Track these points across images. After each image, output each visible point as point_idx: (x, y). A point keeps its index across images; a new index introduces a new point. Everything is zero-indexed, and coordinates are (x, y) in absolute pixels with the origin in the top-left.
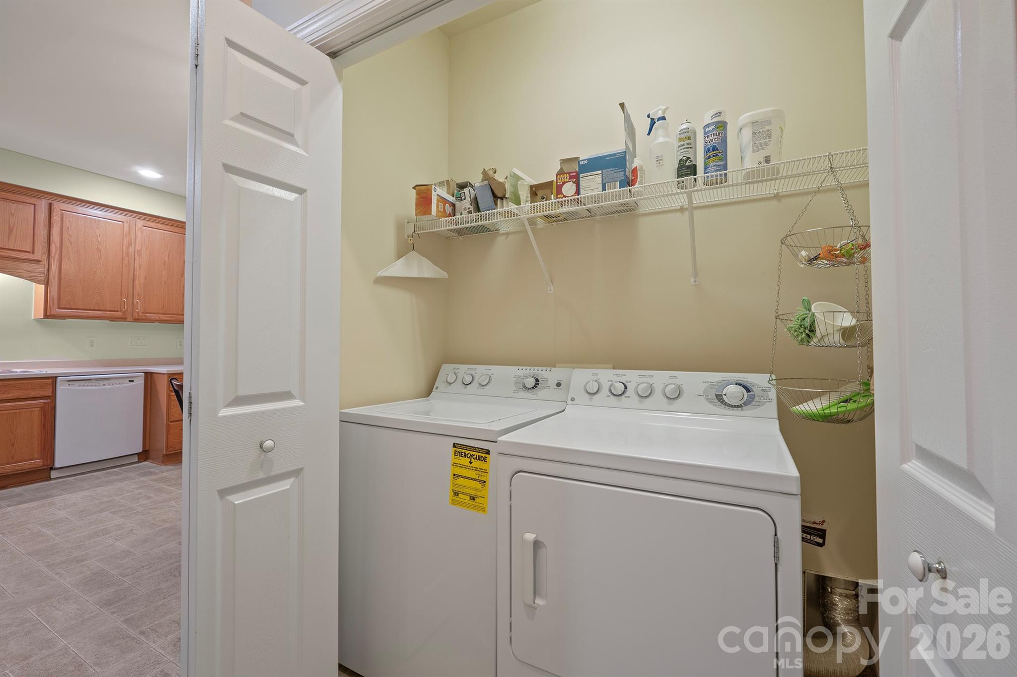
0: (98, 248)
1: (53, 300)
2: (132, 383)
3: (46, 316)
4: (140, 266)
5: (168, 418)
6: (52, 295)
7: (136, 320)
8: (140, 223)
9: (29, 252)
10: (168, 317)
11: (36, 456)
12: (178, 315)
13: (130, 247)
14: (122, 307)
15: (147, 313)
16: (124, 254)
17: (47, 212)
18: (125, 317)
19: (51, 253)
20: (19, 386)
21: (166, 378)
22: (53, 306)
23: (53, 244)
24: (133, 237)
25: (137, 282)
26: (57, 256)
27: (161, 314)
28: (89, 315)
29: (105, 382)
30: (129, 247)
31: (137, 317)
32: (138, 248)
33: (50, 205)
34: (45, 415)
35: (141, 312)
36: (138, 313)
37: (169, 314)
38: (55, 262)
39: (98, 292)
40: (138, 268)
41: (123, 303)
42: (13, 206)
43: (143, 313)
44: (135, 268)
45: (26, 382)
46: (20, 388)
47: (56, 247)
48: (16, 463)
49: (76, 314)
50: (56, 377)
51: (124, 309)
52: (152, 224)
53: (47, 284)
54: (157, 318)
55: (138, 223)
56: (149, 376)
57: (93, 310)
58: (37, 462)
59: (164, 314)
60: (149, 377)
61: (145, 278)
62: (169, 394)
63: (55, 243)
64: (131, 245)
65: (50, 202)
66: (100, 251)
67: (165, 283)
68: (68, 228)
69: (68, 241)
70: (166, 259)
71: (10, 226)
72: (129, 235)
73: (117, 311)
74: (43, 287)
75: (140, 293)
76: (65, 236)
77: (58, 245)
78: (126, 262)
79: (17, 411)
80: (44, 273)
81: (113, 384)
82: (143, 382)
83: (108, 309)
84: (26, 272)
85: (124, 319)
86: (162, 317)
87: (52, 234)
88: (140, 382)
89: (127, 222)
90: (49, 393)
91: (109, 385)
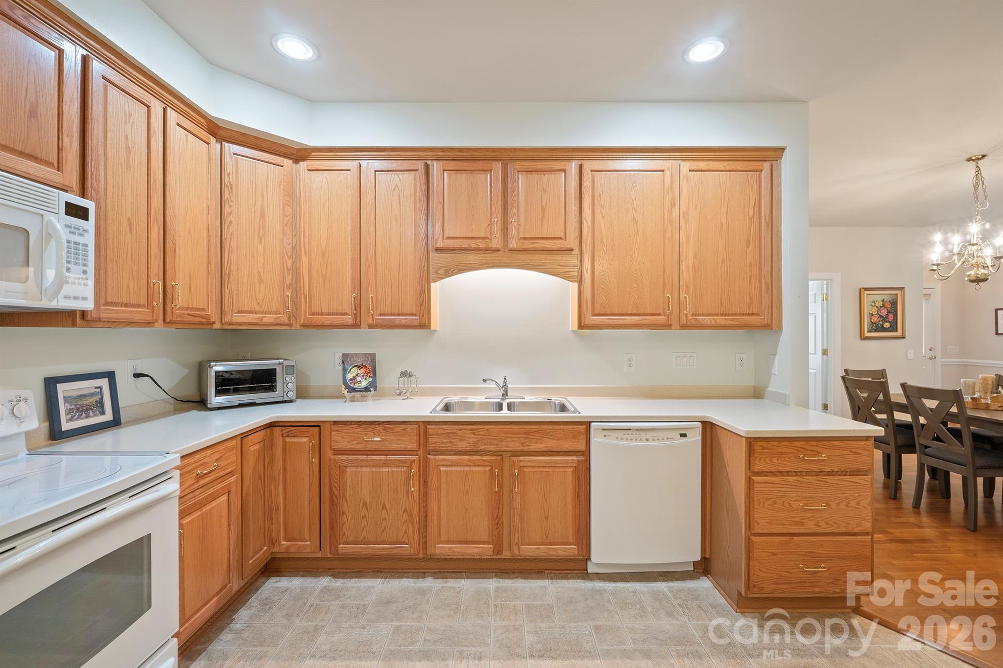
0: (634, 218)
1: (587, 301)
2: (684, 440)
3: (580, 327)
4: (688, 237)
5: (749, 527)
6: (585, 297)
7: (683, 327)
8: (686, 166)
9: (561, 238)
10: (730, 320)
11: (571, 540)
12: (743, 315)
13: (674, 209)
14: (666, 308)
15: (702, 315)
16: (666, 222)
17: (577, 178)
18: (670, 323)
19: (583, 237)
20: (551, 433)
21: (744, 444)
22: (587, 312)
23: (585, 222)
24: (677, 194)
25: (683, 266)
26: (589, 238)
27: (717, 315)
28: (626, 322)
29: (650, 435)
30: (672, 209)
31: (685, 323)
32: (684, 208)
33: (581, 166)
34: (578, 479)
35: (691, 314)
36: (686, 316)
37: (730, 315)
38: (588, 248)
39: (635, 286)
40: (685, 242)
41: (666, 300)
42: (545, 178)
43: (693, 315)
44: (681, 241)
45: (558, 427)
46: (552, 435)
47: (588, 226)
49: (612, 322)
50: (590, 422)
51: (669, 310)
52: (702, 165)
53: (580, 282)
54: (713, 323)
55: (684, 167)
56: (709, 428)
57: (631, 315)
58: (572, 550)
59: (722, 315)
60: (708, 430)
61: (695, 257)
62: (750, 478)
63: (587, 222)
64: (675, 205)
65: (580, 162)
66: (637, 222)
67: (723, 262)
68: (600, 196)
69: (601, 215)
70: (724, 221)
71: (542, 206)
72: (672, 190)
73: (659, 315)
74: (576, 285)
75: (688, 282)
76: (597, 207)
77: (590, 224)
78: (668, 234)
79: (550, 470)
80: (577, 266)
81: (658, 439)
82: (700, 437)
83: (649, 311)
84: (559, 267)
85: (668, 326)
86: (720, 320)
87: (584, 209)
88: (696, 437)
89: (669, 170)
90: (582, 447)
91: (653, 440)
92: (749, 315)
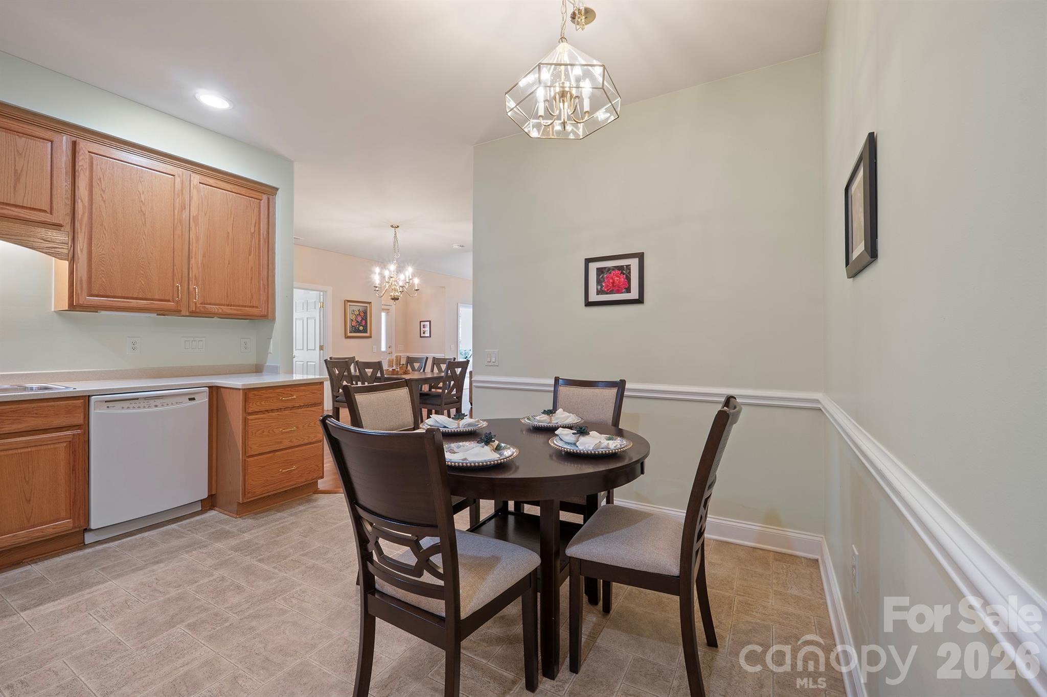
0: (141, 210)
1: (81, 280)
2: (193, 403)
3: (72, 307)
4: (197, 238)
5: (245, 452)
6: (79, 276)
7: (194, 314)
8: (196, 178)
9: (45, 211)
10: (235, 310)
11: (63, 514)
12: (246, 306)
13: (184, 211)
14: (175, 295)
15: (207, 304)
16: (176, 221)
17: (70, 153)
18: (179, 309)
19: (76, 215)
20: (35, 412)
21: (241, 394)
22: (82, 291)
23: (79, 201)
24: (187, 199)
25: (193, 261)
26: (86, 219)
27: (224, 305)
28: (131, 305)
29: (158, 402)
30: (182, 211)
31: (194, 309)
32: (194, 212)
33: (74, 144)
34: (74, 452)
35: (200, 303)
36: (196, 304)
37: (234, 306)
38: (83, 227)
39: (143, 272)
40: (194, 240)
41: (175, 289)
42: (21, 141)
43: (201, 304)
44: (191, 240)
45: (45, 404)
46: (36, 414)
47: (84, 206)
48: (33, 526)
49: (114, 304)
50: (89, 396)
51: (178, 297)
52: (211, 181)
53: (72, 260)
54: (220, 311)
55: (194, 178)
56: (215, 392)
57: (136, 299)
58: (65, 524)
59: (228, 305)
60: (214, 393)
61: (204, 256)
62: (245, 418)
63: (82, 201)
64: (185, 208)
65: (74, 139)
66: (144, 214)
67: (229, 264)
68: (100, 179)
69: (101, 198)
70: (230, 230)
71: (16, 171)
72: (182, 194)
73: (169, 301)
74: (66, 264)
75: (197, 276)
76: (96, 190)
77: (86, 203)
78: (178, 232)
79: (34, 449)
80: (68, 244)
81: (168, 405)
82: (207, 399)
83: (157, 297)
84: (42, 241)
85: (176, 312)
86: (227, 310)
87: (78, 187)
88: (203, 400)
89: (179, 176)
90: (80, 420)
91: (163, 405)
92: (250, 307)
